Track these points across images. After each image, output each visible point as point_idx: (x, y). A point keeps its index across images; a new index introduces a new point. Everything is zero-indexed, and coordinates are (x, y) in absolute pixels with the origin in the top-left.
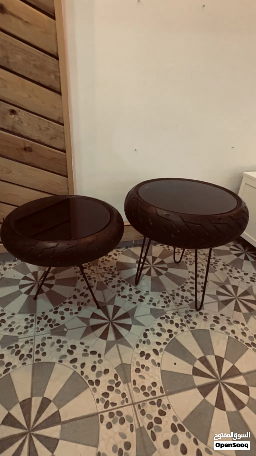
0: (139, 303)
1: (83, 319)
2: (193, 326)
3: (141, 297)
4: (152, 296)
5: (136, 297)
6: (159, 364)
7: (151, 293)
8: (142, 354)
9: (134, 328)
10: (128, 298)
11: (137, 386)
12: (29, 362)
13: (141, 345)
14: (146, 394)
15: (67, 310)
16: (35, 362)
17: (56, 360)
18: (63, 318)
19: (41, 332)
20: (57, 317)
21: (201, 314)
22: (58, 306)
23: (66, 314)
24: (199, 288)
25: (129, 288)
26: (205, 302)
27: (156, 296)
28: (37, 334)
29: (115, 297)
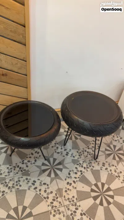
0: (66, 156)
1: (38, 166)
2: (92, 168)
3: (67, 153)
4: (73, 152)
5: (64, 153)
6: (76, 188)
7: (72, 150)
8: (68, 183)
9: (64, 170)
10: (60, 153)
11: (66, 198)
12: (13, 190)
13: (67, 179)
14: (70, 202)
15: (29, 161)
16: (16, 190)
17: (26, 188)
18: (27, 166)
19: (17, 174)
20: (24, 166)
21: (97, 161)
22: (24, 159)
23: (29, 164)
24: (97, 147)
25: (61, 147)
26: (99, 155)
27: (74, 152)
28: (15, 175)
29: (53, 153)
